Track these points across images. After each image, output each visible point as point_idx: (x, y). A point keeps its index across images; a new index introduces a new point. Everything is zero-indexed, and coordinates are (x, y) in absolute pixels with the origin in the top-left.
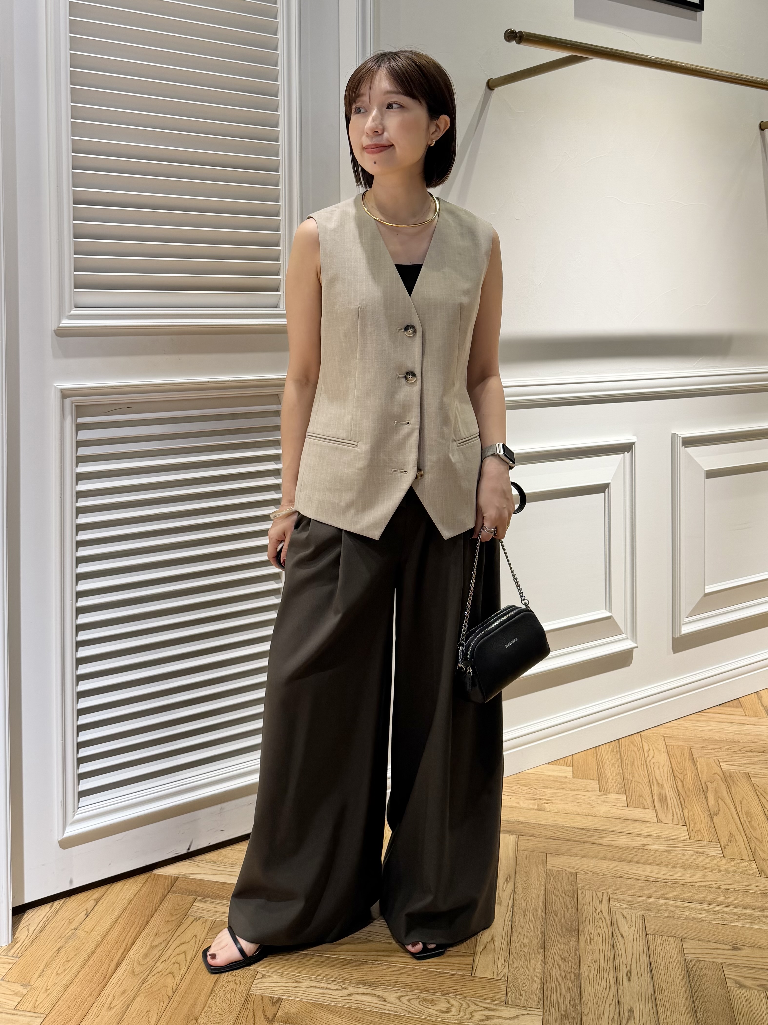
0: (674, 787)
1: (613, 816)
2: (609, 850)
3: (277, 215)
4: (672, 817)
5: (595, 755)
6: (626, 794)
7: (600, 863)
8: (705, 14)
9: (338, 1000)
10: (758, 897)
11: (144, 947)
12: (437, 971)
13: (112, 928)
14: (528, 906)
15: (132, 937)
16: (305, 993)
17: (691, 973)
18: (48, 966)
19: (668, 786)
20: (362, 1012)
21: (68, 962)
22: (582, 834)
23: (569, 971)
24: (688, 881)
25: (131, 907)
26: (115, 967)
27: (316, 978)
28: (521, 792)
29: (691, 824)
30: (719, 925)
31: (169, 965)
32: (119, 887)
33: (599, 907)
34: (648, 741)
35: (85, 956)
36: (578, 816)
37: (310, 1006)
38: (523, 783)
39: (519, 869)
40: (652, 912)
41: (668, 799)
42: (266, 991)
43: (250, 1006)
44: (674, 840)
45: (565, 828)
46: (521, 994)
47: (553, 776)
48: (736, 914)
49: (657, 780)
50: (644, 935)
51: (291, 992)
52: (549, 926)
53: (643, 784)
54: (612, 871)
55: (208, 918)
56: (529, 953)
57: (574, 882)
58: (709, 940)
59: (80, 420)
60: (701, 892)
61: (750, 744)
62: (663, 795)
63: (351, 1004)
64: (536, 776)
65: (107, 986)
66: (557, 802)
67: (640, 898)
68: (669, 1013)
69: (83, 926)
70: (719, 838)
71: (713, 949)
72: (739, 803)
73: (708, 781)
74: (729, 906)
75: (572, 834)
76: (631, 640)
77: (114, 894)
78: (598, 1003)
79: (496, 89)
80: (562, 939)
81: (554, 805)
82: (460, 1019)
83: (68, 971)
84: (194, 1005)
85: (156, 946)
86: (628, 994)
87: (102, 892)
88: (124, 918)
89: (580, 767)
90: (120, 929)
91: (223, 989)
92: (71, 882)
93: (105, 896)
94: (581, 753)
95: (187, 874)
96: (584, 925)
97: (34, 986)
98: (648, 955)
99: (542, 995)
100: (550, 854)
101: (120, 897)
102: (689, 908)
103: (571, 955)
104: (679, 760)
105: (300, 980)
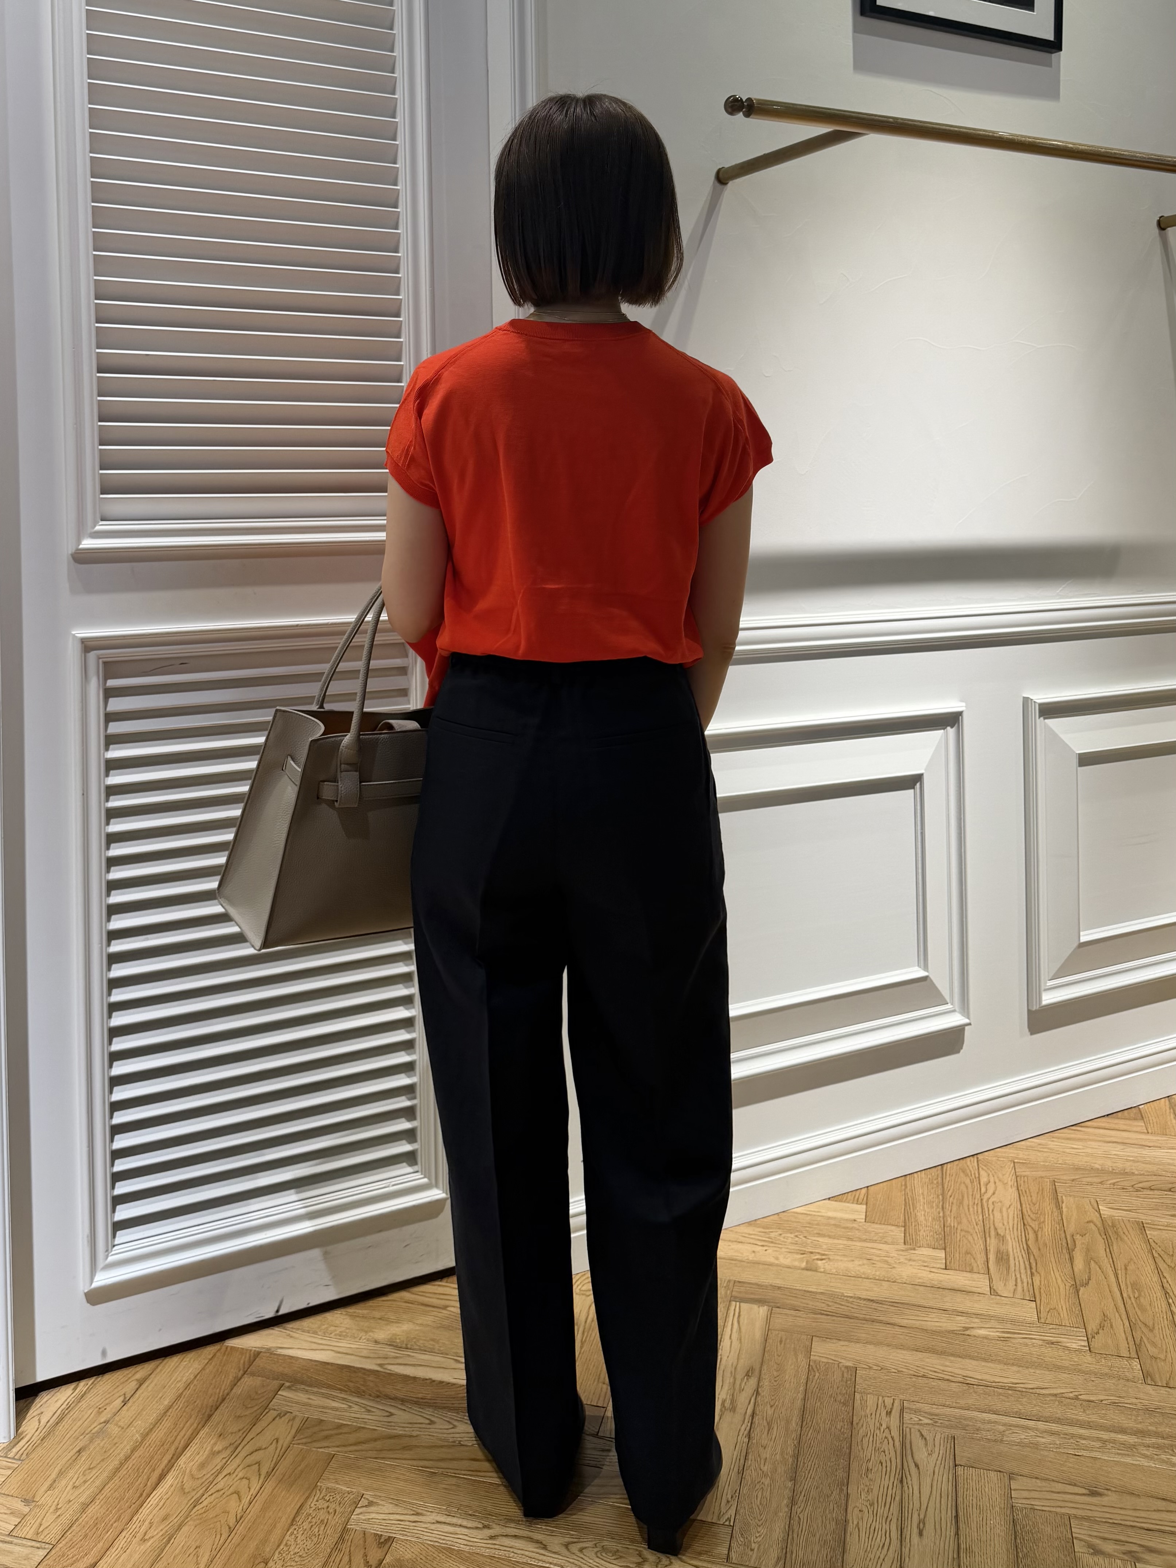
0: (1022, 1241)
1: (922, 1283)
2: (910, 1335)
4: (1015, 1287)
5: (904, 1187)
6: (945, 1249)
7: (895, 1354)
9: (475, 1544)
10: (1138, 1416)
11: (201, 1454)
13: (159, 1424)
14: (776, 1415)
15: (186, 1436)
16: (427, 1530)
17: (1018, 1527)
18: (62, 1475)
19: (1013, 1238)
21: (90, 1470)
22: (871, 1308)
24: (1031, 1386)
25: (188, 1393)
26: (157, 1480)
27: (446, 1509)
28: (783, 1241)
29: (1043, 1299)
30: (1071, 1456)
31: (235, 1480)
32: (173, 1364)
33: (885, 1420)
34: (988, 1167)
35: (116, 1463)
36: (867, 1280)
37: (433, 1551)
38: (788, 1228)
39: (767, 1358)
40: (968, 1432)
41: (1011, 1258)
42: (371, 1525)
43: (345, 1547)
44: (1013, 1322)
45: (845, 1298)
46: (752, 1547)
47: (835, 1218)
48: (1099, 1439)
49: (996, 1229)
50: (952, 1467)
51: (408, 1529)
52: (805, 1447)
53: (975, 1235)
54: (912, 1366)
55: (297, 1413)
56: (771, 1486)
57: (851, 1381)
58: (1052, 1478)
59: (111, 683)
60: (1048, 1404)
61: (1149, 1178)
62: (1003, 1253)
63: (493, 1551)
64: (809, 1217)
65: (143, 1507)
66: (837, 1257)
67: (952, 1409)
69: (117, 1418)
70: (1085, 1322)
71: (1059, 1493)
72: (1123, 1267)
73: (1078, 1234)
74: (1091, 1428)
75: (856, 1307)
76: (960, 1013)
77: (165, 1374)
79: (730, 183)
80: (823, 1468)
81: (831, 1263)
83: (89, 1482)
84: (264, 1542)
85: (219, 1452)
86: (916, 1556)
87: (149, 1369)
88: (177, 1409)
89: (877, 1205)
90: (169, 1425)
91: (309, 1520)
92: (104, 1353)
93: (153, 1376)
94: (881, 1184)
95: (274, 1348)
96: (860, 1447)
97: (40, 1503)
98: (954, 1498)
99: (784, 1551)
100: (818, 1337)
101: (174, 1378)
102: (1028, 1428)
103: (834, 1493)
104: (1034, 1199)
105: (422, 1511)
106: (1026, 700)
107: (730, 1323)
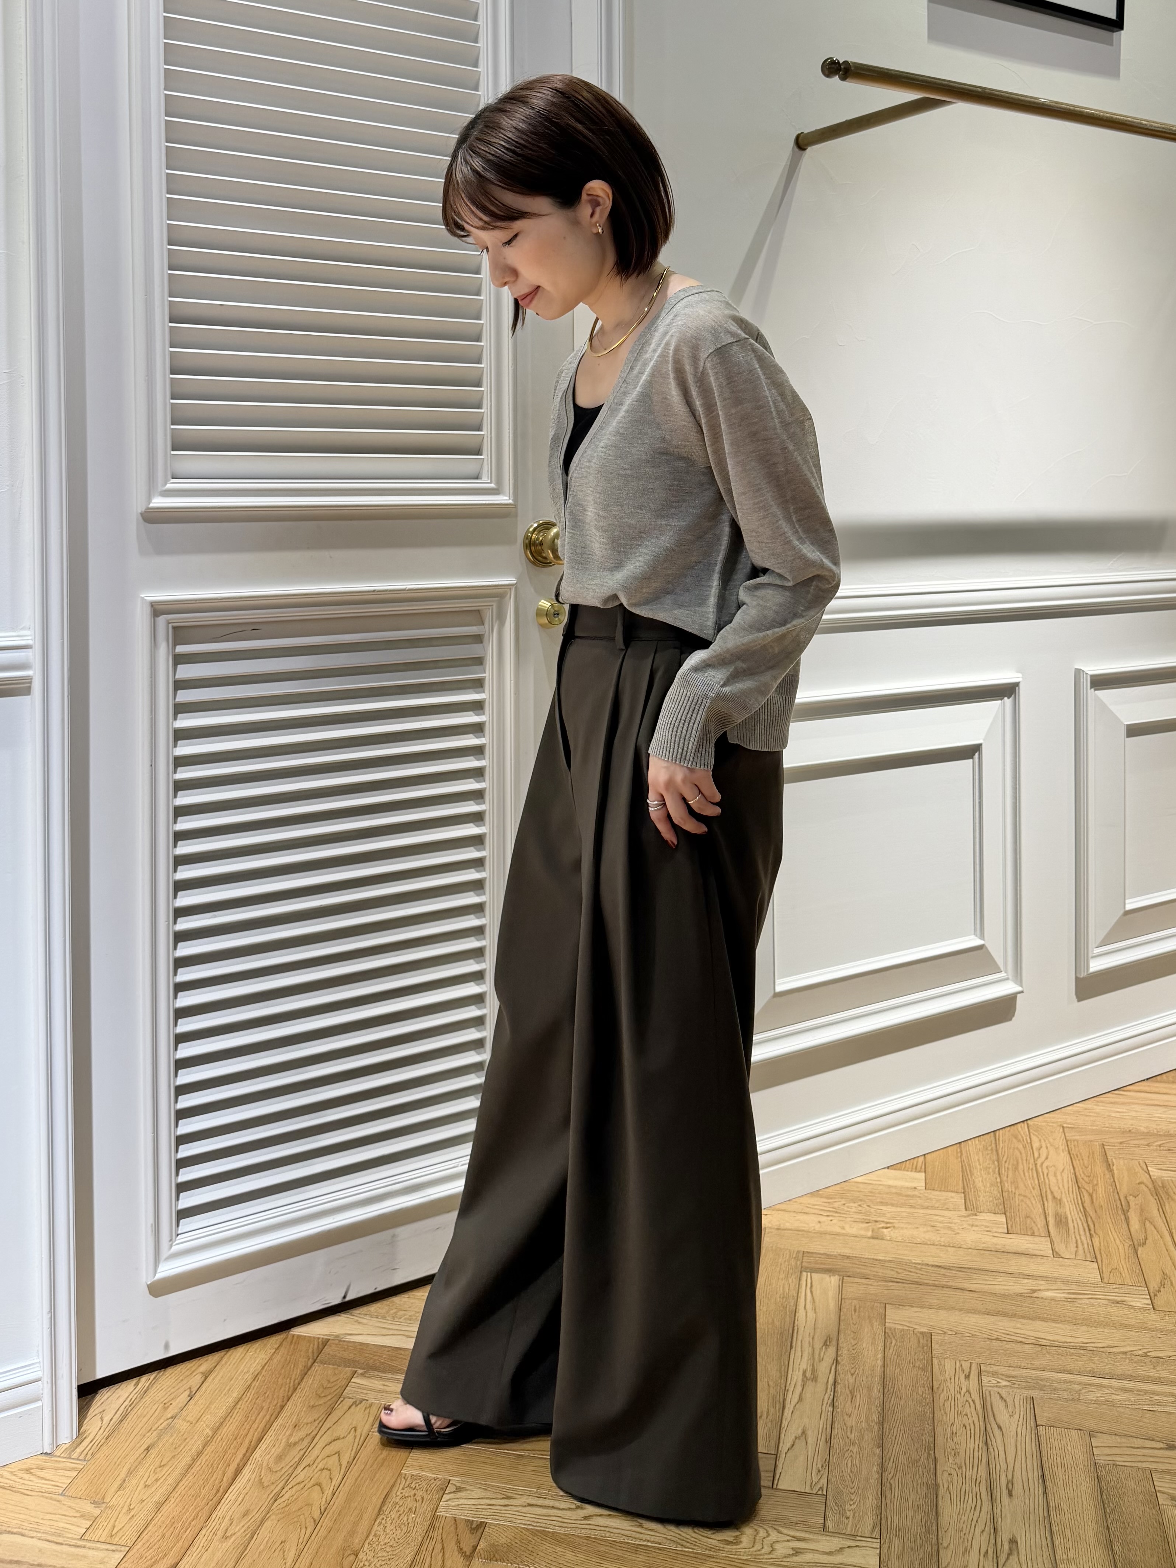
0: (1078, 1204)
1: (986, 1248)
2: (981, 1299)
3: (478, 339)
4: (1076, 1249)
5: (959, 1155)
6: (1005, 1214)
7: (967, 1318)
8: (1125, 36)
9: (570, 1525)
11: (277, 1446)
13: (229, 1417)
14: (858, 1383)
15: (259, 1429)
16: (521, 1514)
17: (1103, 1484)
18: (131, 1473)
19: (1069, 1201)
20: (606, 1544)
21: (161, 1468)
22: (939, 1274)
23: (919, 1481)
24: (1100, 1345)
25: (257, 1384)
26: (233, 1475)
27: (534, 1492)
28: (847, 1211)
29: (1103, 1259)
30: (1148, 1412)
31: (315, 1472)
32: (239, 1354)
33: (964, 1384)
34: (1039, 1134)
35: (188, 1459)
36: (934, 1247)
37: (527, 1534)
38: (850, 1198)
39: (843, 1327)
40: (1045, 1392)
41: (1070, 1221)
42: (461, 1511)
43: (436, 1534)
44: (1078, 1283)
45: (914, 1265)
46: (848, 1515)
47: (895, 1187)
48: (1171, 1395)
49: (1052, 1193)
50: (1033, 1428)
51: (500, 1513)
52: (889, 1413)
53: (1032, 1199)
54: (985, 1330)
55: (373, 1401)
56: (859, 1453)
57: (927, 1346)
58: (1133, 1434)
59: (180, 649)
60: (1119, 1362)
62: (1061, 1216)
63: (588, 1531)
64: (871, 1187)
65: (221, 1504)
66: (902, 1225)
67: (1028, 1371)
68: (1071, 1545)
69: (184, 1413)
70: (1146, 1280)
71: (1138, 1448)
73: (1130, 1195)
74: (1162, 1383)
75: (924, 1274)
76: (1013, 981)
77: (231, 1365)
78: (964, 1529)
79: (809, 149)
80: (909, 1433)
81: (897, 1231)
82: (755, 1553)
83: (161, 1481)
84: (352, 1533)
85: (295, 1444)
86: (1008, 1515)
87: (213, 1361)
88: (247, 1401)
89: (936, 1173)
90: (240, 1417)
91: (397, 1509)
92: (167, 1346)
93: (218, 1368)
94: (938, 1152)
95: (343, 1335)
96: (942, 1411)
97: (111, 1504)
98: (1039, 1457)
99: (879, 1518)
100: (890, 1304)
101: (240, 1369)
102: (1102, 1386)
103: (922, 1459)
104: (1086, 1162)
105: (512, 1495)
107: (803, 1294)
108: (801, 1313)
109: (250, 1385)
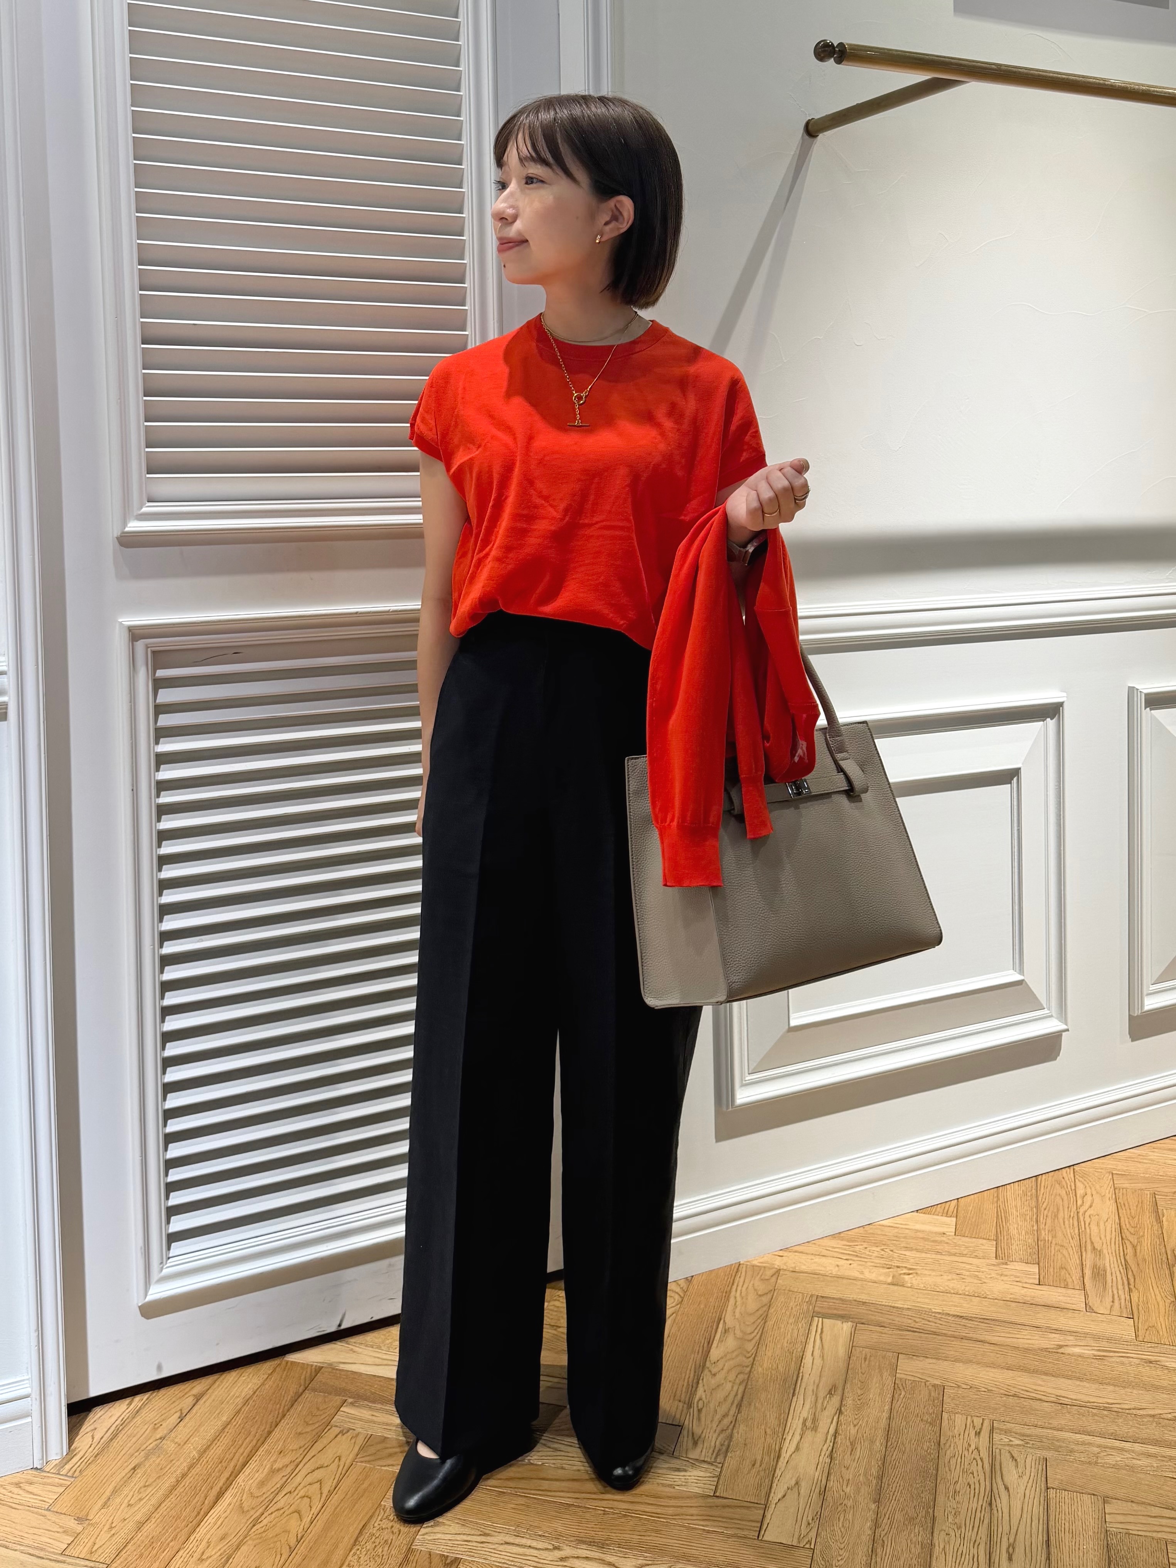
0: (1119, 1256)
1: (1014, 1299)
2: (1000, 1352)
4: (1112, 1304)
5: (995, 1199)
6: (1039, 1264)
7: (984, 1372)
11: (260, 1471)
12: (704, 1530)
13: (216, 1440)
14: (860, 1435)
15: (245, 1454)
16: (496, 1552)
17: (1113, 1553)
18: (116, 1492)
19: (1110, 1252)
21: (146, 1488)
22: (960, 1325)
24: (1126, 1407)
25: (247, 1409)
26: (214, 1498)
27: (515, 1530)
28: (868, 1255)
29: (1141, 1316)
30: (1169, 1479)
31: (295, 1499)
32: (232, 1378)
33: (974, 1441)
34: (1085, 1180)
35: (172, 1480)
36: (956, 1296)
38: (873, 1241)
39: (851, 1375)
40: (1061, 1453)
41: (1109, 1274)
42: (438, 1546)
44: (1109, 1340)
45: (933, 1315)
47: (923, 1231)
49: (1092, 1243)
50: (1043, 1489)
51: (475, 1550)
52: (890, 1468)
53: (1070, 1249)
54: (1003, 1385)
55: (361, 1430)
56: (853, 1508)
57: (938, 1399)
58: (1149, 1502)
60: (1145, 1425)
62: (1099, 1267)
64: (896, 1230)
65: (201, 1526)
66: (925, 1272)
67: (1045, 1430)
69: (173, 1434)
71: (1155, 1517)
75: (944, 1324)
76: (1057, 1018)
77: (223, 1389)
80: (908, 1490)
81: (919, 1278)
83: (144, 1501)
85: (279, 1470)
87: (206, 1384)
88: (235, 1425)
89: (968, 1218)
90: (227, 1441)
91: (372, 1540)
92: (159, 1368)
93: (210, 1391)
94: (972, 1196)
95: (337, 1363)
96: (947, 1468)
97: (94, 1521)
98: (1045, 1522)
100: (904, 1354)
101: (232, 1394)
102: (1122, 1450)
103: (920, 1515)
104: (1133, 1211)
105: (490, 1532)
106: (1131, 690)
107: (812, 1340)
108: (808, 1360)
109: (241, 1409)
